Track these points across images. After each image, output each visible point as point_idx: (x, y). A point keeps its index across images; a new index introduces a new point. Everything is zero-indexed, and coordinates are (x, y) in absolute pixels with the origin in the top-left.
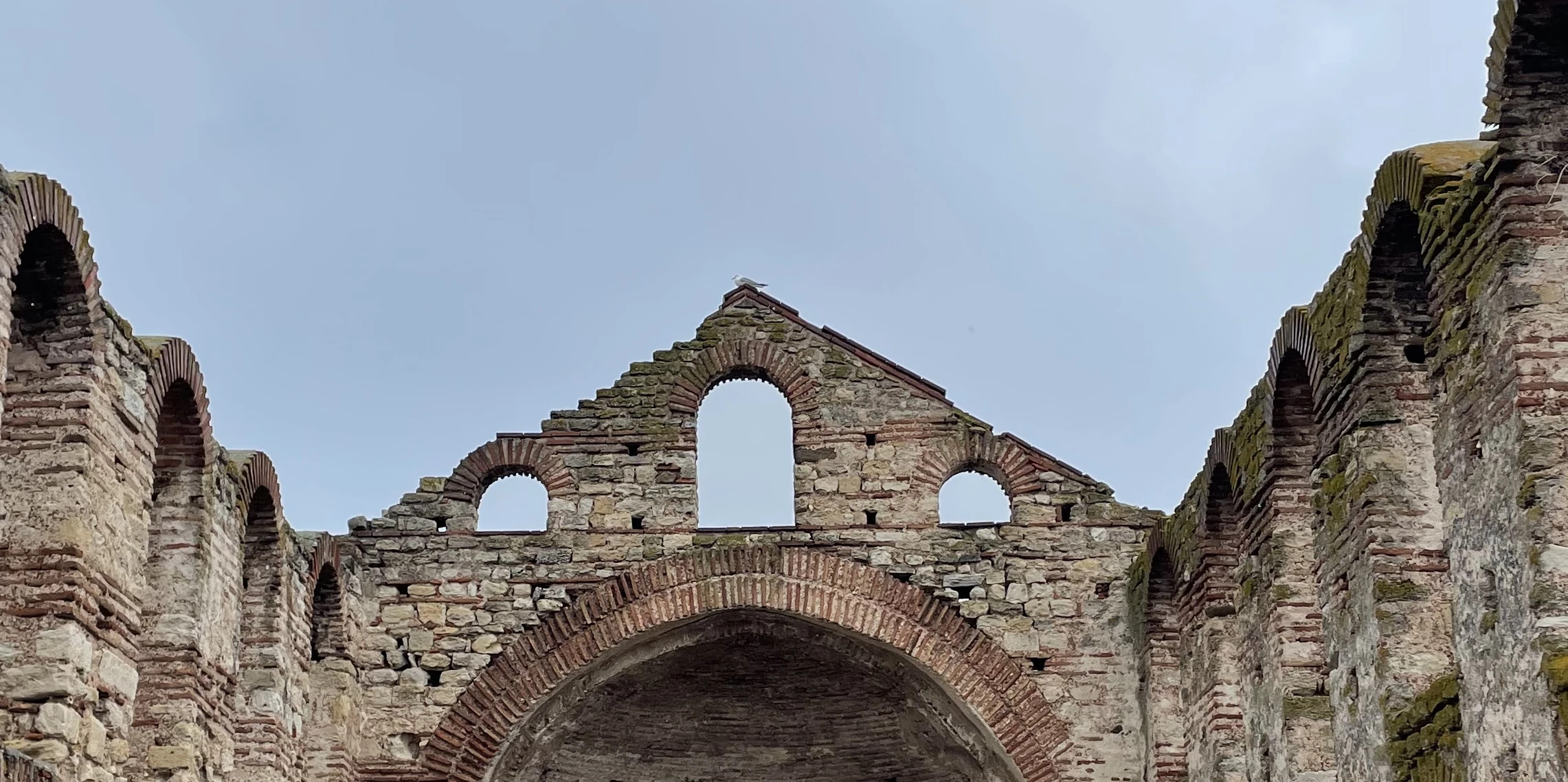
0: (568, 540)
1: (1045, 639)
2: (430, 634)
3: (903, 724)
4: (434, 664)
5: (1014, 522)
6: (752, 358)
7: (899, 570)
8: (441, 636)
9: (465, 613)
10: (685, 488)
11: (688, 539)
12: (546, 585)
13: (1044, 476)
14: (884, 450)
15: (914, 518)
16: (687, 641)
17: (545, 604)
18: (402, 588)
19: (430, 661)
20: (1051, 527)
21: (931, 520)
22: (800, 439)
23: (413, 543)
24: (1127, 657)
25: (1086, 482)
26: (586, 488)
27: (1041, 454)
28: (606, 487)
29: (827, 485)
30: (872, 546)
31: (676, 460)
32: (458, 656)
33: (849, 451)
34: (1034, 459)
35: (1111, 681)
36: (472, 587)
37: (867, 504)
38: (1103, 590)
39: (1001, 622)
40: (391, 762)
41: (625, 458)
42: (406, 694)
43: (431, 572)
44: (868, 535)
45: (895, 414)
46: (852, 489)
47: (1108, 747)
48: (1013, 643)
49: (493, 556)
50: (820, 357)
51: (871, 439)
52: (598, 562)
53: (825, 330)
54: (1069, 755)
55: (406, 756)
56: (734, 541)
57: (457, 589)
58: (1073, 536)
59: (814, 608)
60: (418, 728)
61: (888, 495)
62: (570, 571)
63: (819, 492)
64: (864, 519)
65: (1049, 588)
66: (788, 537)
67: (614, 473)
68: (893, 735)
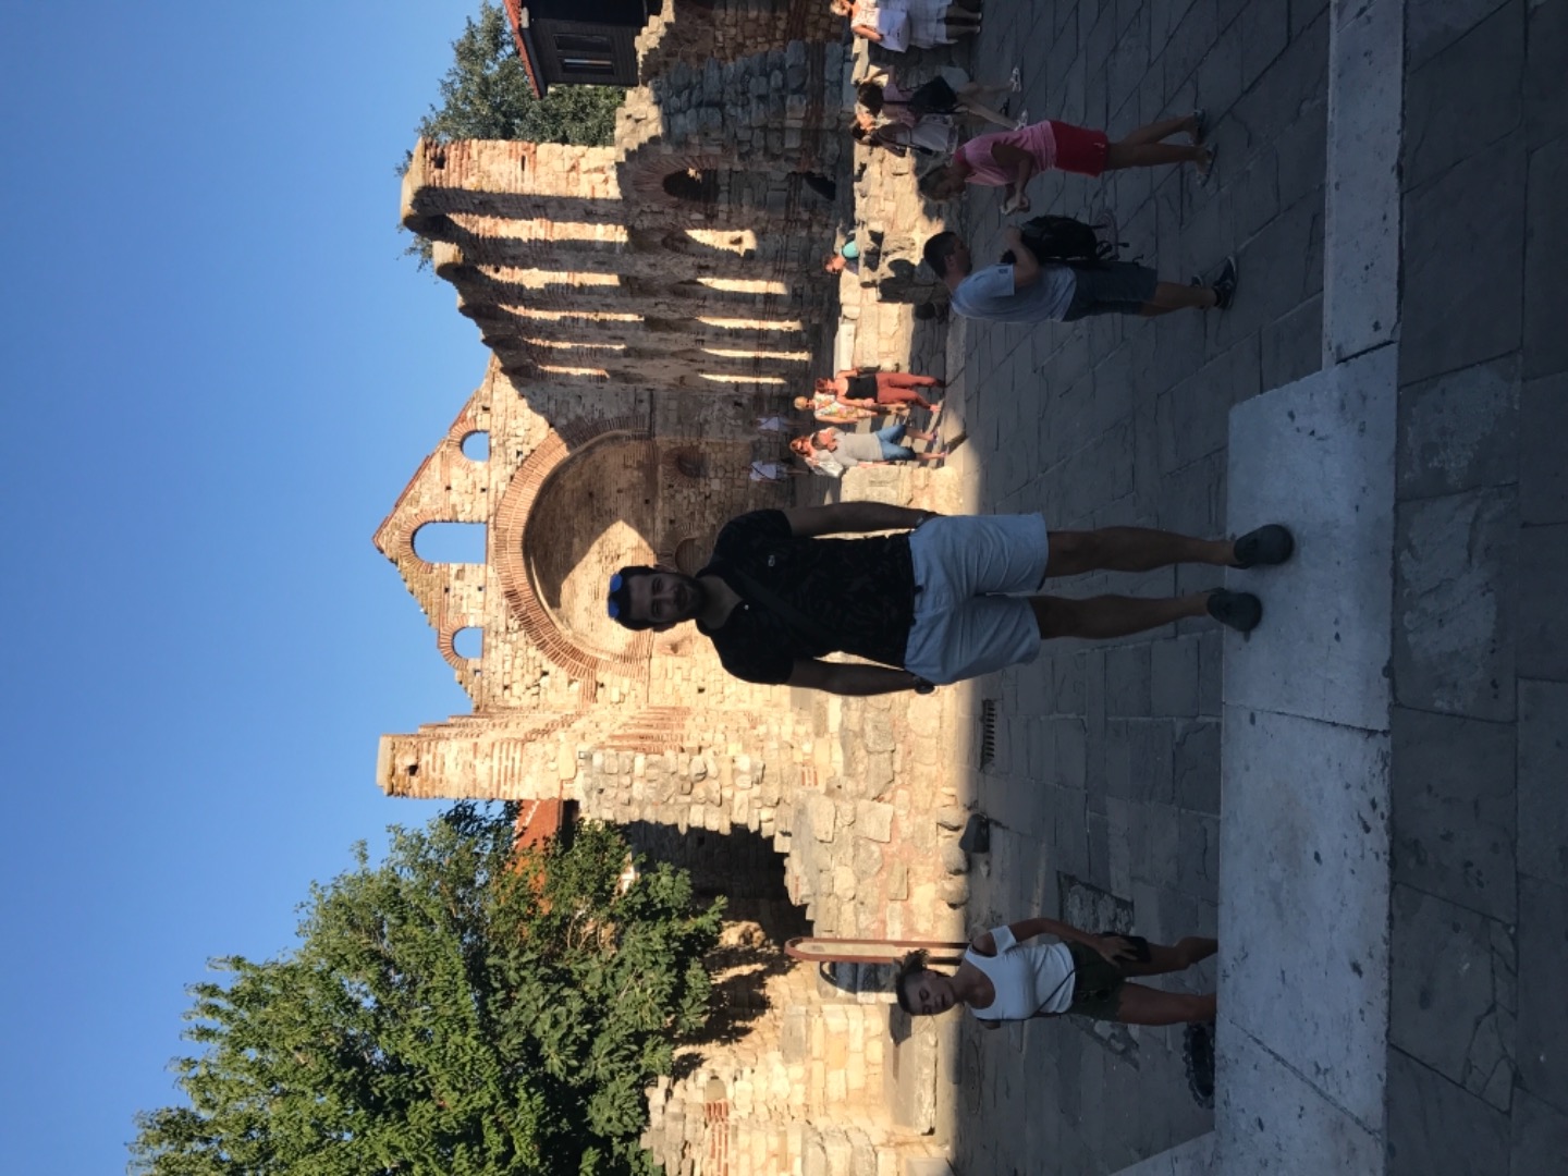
0: (487, 619)
2: (527, 676)
3: (569, 485)
6: (408, 538)
7: (508, 480)
8: (527, 671)
9: (518, 662)
10: (467, 568)
11: (490, 568)
12: (507, 628)
13: (469, 416)
14: (453, 486)
15: (486, 472)
17: (516, 628)
18: (506, 687)
19: (538, 675)
20: (492, 416)
21: (487, 465)
22: (448, 518)
23: (485, 683)
26: (464, 610)
28: (464, 602)
29: (468, 508)
30: (497, 491)
32: (536, 664)
33: (454, 497)
35: (560, 398)
36: (506, 658)
37: (478, 492)
39: (532, 440)
40: (579, 691)
41: (451, 593)
42: (551, 685)
43: (499, 676)
44: (492, 493)
45: (438, 477)
46: (472, 497)
47: (587, 401)
49: (494, 650)
50: (408, 508)
51: (448, 488)
52: (499, 605)
55: (577, 685)
56: (492, 548)
58: (497, 407)
59: (523, 516)
60: (566, 680)
61: (474, 482)
62: (502, 617)
63: (472, 512)
64: (485, 494)
66: (491, 526)
67: (458, 598)
68: (573, 491)
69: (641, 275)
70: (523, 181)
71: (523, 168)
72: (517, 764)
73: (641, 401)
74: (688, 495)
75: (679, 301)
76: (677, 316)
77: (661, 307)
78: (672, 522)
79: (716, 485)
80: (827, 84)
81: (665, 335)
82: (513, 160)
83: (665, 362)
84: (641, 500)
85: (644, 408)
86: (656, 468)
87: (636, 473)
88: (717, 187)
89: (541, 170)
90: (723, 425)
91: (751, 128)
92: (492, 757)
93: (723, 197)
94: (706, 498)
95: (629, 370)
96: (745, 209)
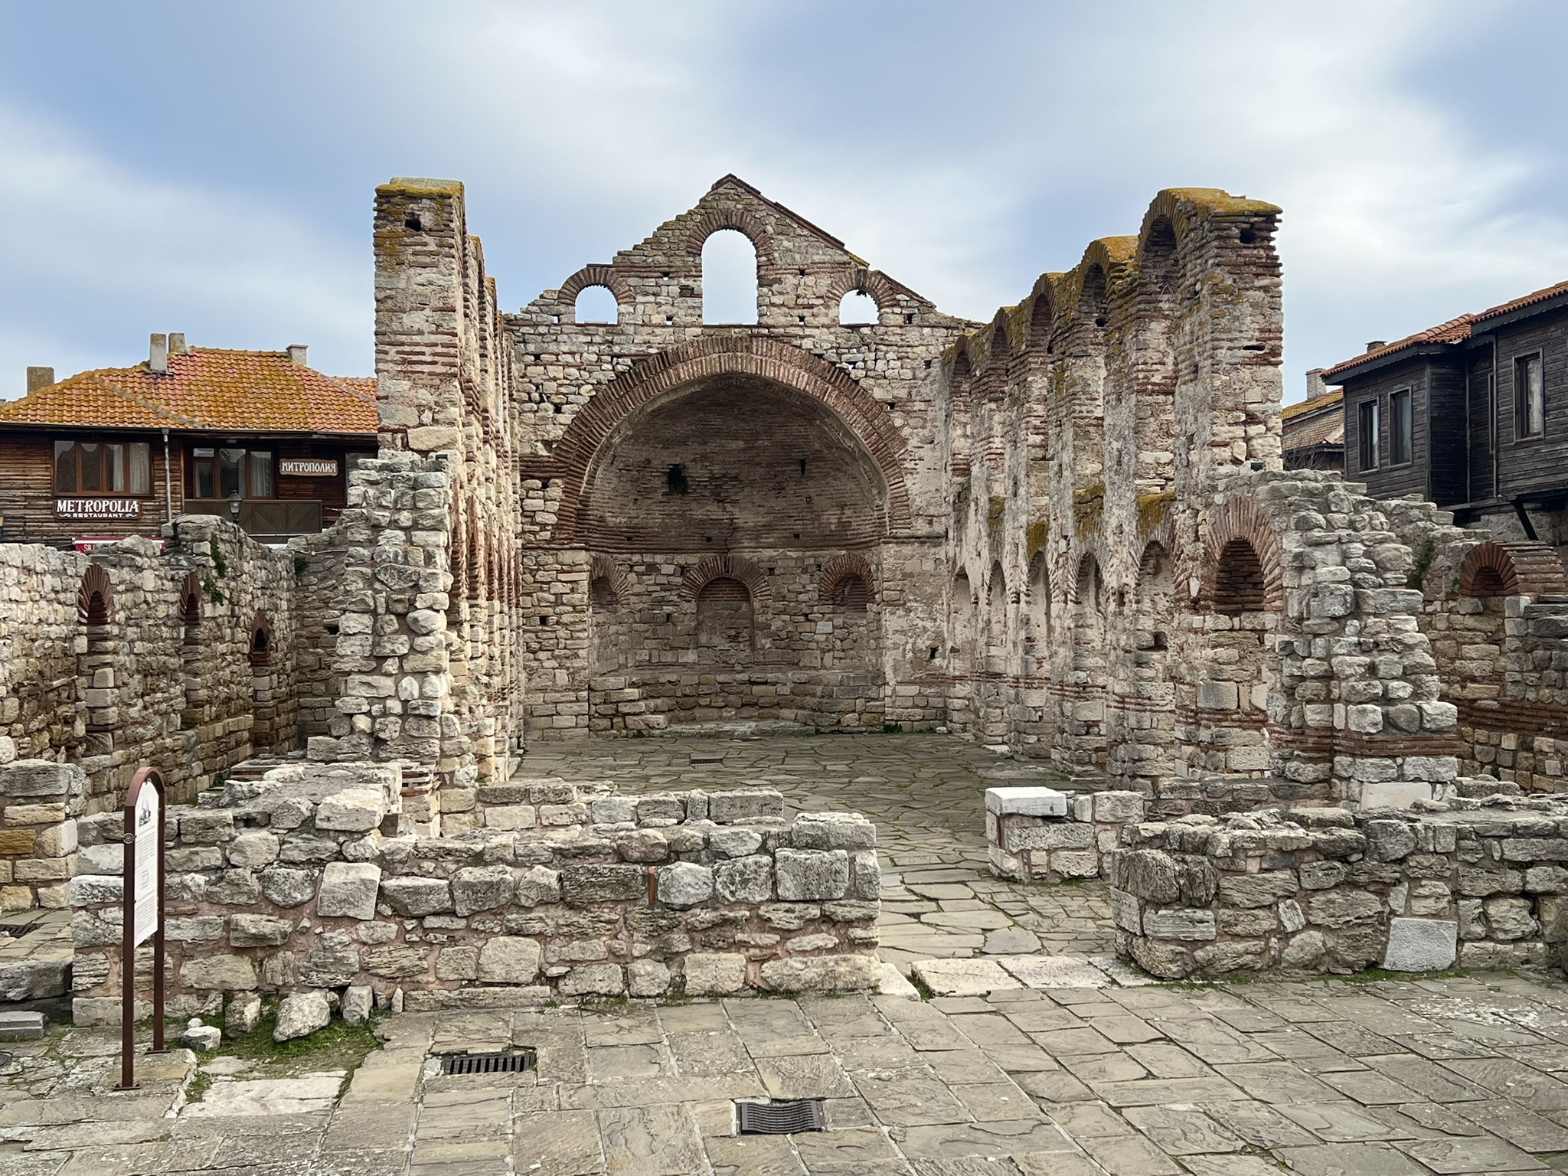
0: (630, 330)
1: (895, 392)
2: (555, 384)
3: (812, 432)
4: (557, 401)
5: (881, 325)
6: (734, 218)
7: (817, 352)
8: (560, 385)
9: (573, 371)
10: (697, 300)
11: (699, 331)
12: (619, 356)
13: (899, 297)
14: (810, 280)
15: (826, 321)
16: (698, 389)
17: (619, 368)
18: (537, 357)
19: (556, 399)
20: (901, 327)
21: (834, 323)
22: (762, 273)
23: (542, 330)
24: (940, 404)
25: (922, 302)
26: (639, 299)
27: (898, 284)
28: (651, 299)
29: (776, 300)
30: (802, 337)
31: (690, 283)
32: (572, 398)
33: (791, 280)
34: (895, 287)
35: (930, 415)
36: (577, 357)
37: (800, 312)
38: (928, 364)
39: (872, 382)
40: (536, 455)
41: (662, 281)
42: (543, 418)
43: (553, 347)
44: (800, 331)
45: (816, 258)
46: (791, 302)
47: (926, 452)
48: (878, 394)
49: (589, 339)
50: (774, 221)
51: (802, 273)
52: (650, 345)
53: (777, 204)
54: (905, 456)
55: (545, 453)
56: (725, 333)
57: (569, 358)
58: (913, 334)
59: (770, 373)
60: (552, 436)
61: (811, 307)
62: (634, 349)
63: (773, 305)
64: (798, 321)
65: (899, 363)
66: (755, 331)
67: (656, 290)
68: (806, 437)
69: (1105, 516)
70: (1230, 349)
71: (1247, 348)
72: (426, 368)
73: (930, 523)
74: (808, 589)
75: (1072, 569)
76: (1051, 566)
77: (1063, 543)
78: (771, 570)
79: (824, 627)
80: (1399, 760)
81: (1022, 551)
82: (1257, 334)
83: (985, 553)
84: (798, 528)
85: (921, 527)
86: (841, 547)
87: (834, 520)
88: (1236, 613)
89: (1246, 373)
90: (903, 632)
91: (1328, 657)
92: (437, 333)
93: (1224, 622)
94: (806, 615)
95: (972, 504)
96: (1209, 653)
